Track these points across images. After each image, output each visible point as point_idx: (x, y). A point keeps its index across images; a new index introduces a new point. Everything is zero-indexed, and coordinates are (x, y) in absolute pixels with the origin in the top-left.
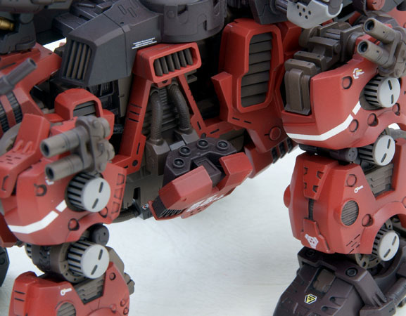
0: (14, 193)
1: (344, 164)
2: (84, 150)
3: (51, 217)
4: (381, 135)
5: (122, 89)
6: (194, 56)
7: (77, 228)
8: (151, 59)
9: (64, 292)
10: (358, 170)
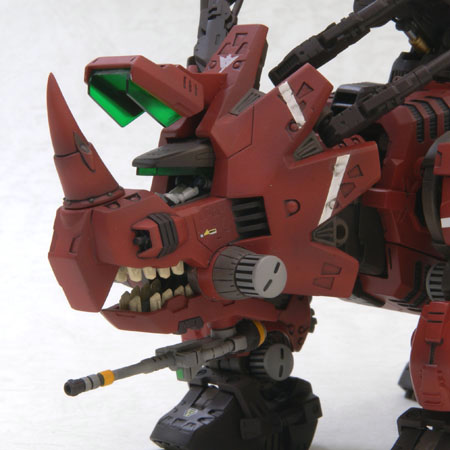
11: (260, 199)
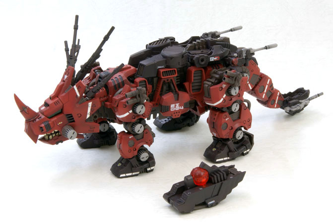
0: (117, 106)
1: (223, 112)
2: (137, 96)
3: (127, 114)
4: (234, 103)
5: (155, 80)
6: (175, 73)
7: (135, 118)
8: (161, 71)
9: (130, 137)
10: (227, 114)
11: (72, 114)
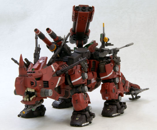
3: (80, 78)
11: (48, 82)
